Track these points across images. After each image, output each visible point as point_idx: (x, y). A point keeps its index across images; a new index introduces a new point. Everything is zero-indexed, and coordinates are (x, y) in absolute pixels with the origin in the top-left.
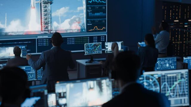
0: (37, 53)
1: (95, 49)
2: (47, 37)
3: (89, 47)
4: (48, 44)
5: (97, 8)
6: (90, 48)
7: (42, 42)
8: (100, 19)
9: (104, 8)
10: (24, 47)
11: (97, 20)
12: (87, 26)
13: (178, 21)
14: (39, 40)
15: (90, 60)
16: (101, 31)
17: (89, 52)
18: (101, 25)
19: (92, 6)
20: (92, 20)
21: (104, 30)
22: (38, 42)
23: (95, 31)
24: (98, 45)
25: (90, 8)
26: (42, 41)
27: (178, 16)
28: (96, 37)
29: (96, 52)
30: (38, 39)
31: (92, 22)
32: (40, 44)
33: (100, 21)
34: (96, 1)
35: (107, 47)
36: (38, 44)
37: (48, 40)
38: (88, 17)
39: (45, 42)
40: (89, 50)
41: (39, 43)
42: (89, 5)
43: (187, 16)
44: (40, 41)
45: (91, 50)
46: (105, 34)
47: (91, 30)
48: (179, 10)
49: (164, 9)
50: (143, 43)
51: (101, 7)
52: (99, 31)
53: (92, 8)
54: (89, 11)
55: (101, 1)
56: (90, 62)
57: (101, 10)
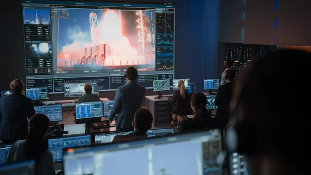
0: (110, 90)
1: (163, 85)
2: (119, 75)
4: (121, 81)
6: (158, 85)
7: (115, 80)
8: (168, 59)
9: (171, 49)
10: (95, 83)
11: (165, 60)
12: (156, 65)
13: (238, 61)
15: (158, 96)
16: (169, 70)
17: (158, 88)
18: (169, 64)
19: (161, 47)
20: (161, 59)
21: (172, 69)
22: (111, 80)
23: (164, 70)
24: (166, 82)
25: (159, 49)
26: (115, 78)
27: (238, 57)
28: (165, 75)
29: (164, 88)
30: (111, 77)
31: (161, 62)
32: (113, 82)
33: (168, 61)
34: (165, 42)
35: (174, 84)
36: (111, 82)
37: (120, 77)
38: (157, 57)
39: (117, 80)
42: (158, 46)
43: (246, 57)
44: (113, 78)
46: (173, 72)
47: (160, 69)
48: (239, 51)
49: (226, 50)
50: (208, 80)
51: (169, 48)
52: (167, 70)
53: (161, 49)
54: (158, 52)
55: (169, 42)
56: (159, 98)
57: (168, 51)
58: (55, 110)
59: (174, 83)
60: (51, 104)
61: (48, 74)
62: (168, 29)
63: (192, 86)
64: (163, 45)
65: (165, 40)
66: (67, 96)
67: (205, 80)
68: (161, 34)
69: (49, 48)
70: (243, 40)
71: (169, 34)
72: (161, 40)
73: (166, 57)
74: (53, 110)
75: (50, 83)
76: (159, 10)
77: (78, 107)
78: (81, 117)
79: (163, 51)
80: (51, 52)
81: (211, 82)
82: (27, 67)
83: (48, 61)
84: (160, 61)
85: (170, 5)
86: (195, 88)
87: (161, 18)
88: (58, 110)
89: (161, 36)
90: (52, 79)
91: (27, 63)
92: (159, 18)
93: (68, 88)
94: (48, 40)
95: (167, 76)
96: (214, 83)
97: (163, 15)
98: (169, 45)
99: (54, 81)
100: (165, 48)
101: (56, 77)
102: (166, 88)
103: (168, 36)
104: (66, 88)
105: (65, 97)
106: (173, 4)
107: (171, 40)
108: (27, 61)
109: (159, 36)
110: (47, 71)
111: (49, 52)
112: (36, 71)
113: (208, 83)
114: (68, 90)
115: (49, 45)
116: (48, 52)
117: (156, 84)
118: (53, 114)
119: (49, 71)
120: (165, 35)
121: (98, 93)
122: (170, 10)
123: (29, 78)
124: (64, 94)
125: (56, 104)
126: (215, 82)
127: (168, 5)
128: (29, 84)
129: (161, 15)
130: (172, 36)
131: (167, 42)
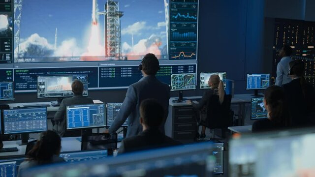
0: (99, 88)
1: (186, 82)
2: (113, 65)
3: (177, 79)
4: (115, 75)
5: (185, 25)
6: (179, 81)
7: (106, 73)
8: (189, 42)
9: (194, 26)
10: (83, 77)
11: (183, 43)
12: (170, 51)
13: (294, 47)
14: (102, 69)
15: (178, 98)
16: (189, 58)
17: (177, 86)
18: (189, 50)
19: (178, 23)
20: (177, 42)
21: (194, 58)
22: (100, 72)
23: (181, 58)
24: (190, 77)
25: (175, 26)
26: (107, 70)
27: (294, 40)
28: (183, 67)
29: (187, 86)
30: (100, 68)
31: (177, 45)
32: (104, 75)
33: (188, 45)
34: (184, 16)
35: (203, 81)
36: (100, 75)
37: (115, 69)
38: (171, 38)
39: (110, 73)
40: (177, 83)
41: (102, 74)
42: (173, 21)
43: (306, 42)
44: (104, 70)
45: (180, 84)
46: (195, 62)
47: (176, 57)
48: (295, 32)
49: (276, 30)
50: (253, 75)
51: (190, 25)
52: (186, 58)
53: (178, 26)
54: (173, 30)
55: (190, 16)
56: (179, 101)
57: (189, 29)
58: (37, 114)
59: (203, 79)
60: (19, 108)
61: (5, 62)
63: (230, 84)
64: (180, 19)
65: (184, 12)
66: (41, 95)
67: (248, 76)
68: (178, 3)
69: (9, 22)
71: (190, 3)
72: (177, 12)
73: (185, 39)
74: (34, 115)
75: (9, 76)
77: (70, 112)
78: (74, 127)
79: (181, 30)
80: (11, 28)
81: (258, 78)
83: (6, 43)
84: (175, 43)
86: (233, 87)
88: (41, 115)
89: (178, 6)
90: (12, 70)
93: (43, 84)
94: (7, 11)
95: (186, 69)
96: (262, 79)
98: (189, 20)
99: (15, 73)
100: (184, 24)
101: (17, 67)
102: (189, 86)
103: (189, 6)
104: (41, 84)
105: (39, 97)
107: (193, 12)
109: (175, 6)
110: (5, 58)
111: (9, 29)
113: (253, 79)
114: (43, 87)
115: (8, 18)
116: (7, 28)
117: (175, 79)
118: (34, 122)
119: (8, 58)
120: (185, 4)
124: (37, 93)
125: (25, 107)
126: (264, 79)
130: (194, 7)
131: (186, 15)
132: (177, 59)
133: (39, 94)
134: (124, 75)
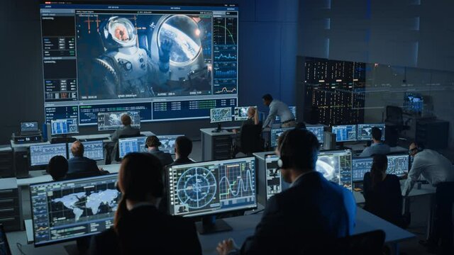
0: (152, 120)
1: (223, 115)
2: (164, 100)
3: (216, 113)
4: (167, 109)
7: (159, 107)
8: (230, 79)
9: (234, 65)
10: (136, 113)
11: (225, 80)
12: (214, 87)
13: (323, 81)
14: (155, 104)
15: (217, 128)
16: (231, 93)
17: (216, 119)
18: (231, 86)
19: (220, 63)
20: (220, 79)
21: (235, 92)
22: (154, 107)
23: (224, 93)
24: (227, 111)
25: (217, 65)
26: (159, 105)
27: (324, 75)
28: (225, 100)
29: (224, 119)
32: (157, 109)
33: (229, 81)
34: (226, 56)
36: (154, 109)
37: (166, 103)
38: (215, 76)
39: (162, 107)
40: (216, 116)
42: (216, 61)
43: (334, 76)
44: (157, 105)
45: (219, 116)
46: (236, 96)
47: (219, 92)
48: (324, 68)
49: (307, 67)
51: (231, 64)
52: (228, 93)
53: (220, 65)
54: (216, 69)
55: (231, 56)
56: (218, 131)
57: (230, 68)
58: (95, 146)
61: (72, 100)
62: (229, 39)
64: (222, 60)
65: (226, 53)
66: (101, 129)
68: (220, 46)
70: (327, 54)
71: (230, 46)
72: (219, 54)
73: (226, 77)
74: (93, 146)
75: (75, 112)
76: (218, 14)
77: (122, 144)
79: (222, 68)
82: (46, 91)
83: (72, 83)
84: (219, 81)
85: (233, 7)
87: (220, 24)
88: (99, 146)
89: (220, 48)
90: (77, 106)
91: (46, 86)
92: (217, 24)
94: (72, 56)
95: (228, 101)
97: (222, 20)
98: (230, 60)
99: (80, 109)
100: (226, 64)
101: (82, 104)
102: (226, 118)
103: (229, 48)
105: (99, 130)
106: (237, 5)
107: (233, 53)
108: (45, 83)
109: (217, 48)
110: (71, 96)
112: (57, 96)
117: (214, 113)
118: (93, 152)
119: (74, 96)
120: (226, 47)
121: (139, 125)
122: (232, 13)
123: (47, 105)
127: (229, 6)
128: (48, 113)
129: (220, 20)
130: (234, 48)
131: (228, 56)
132: (220, 93)
133: (99, 128)
134: (174, 109)
